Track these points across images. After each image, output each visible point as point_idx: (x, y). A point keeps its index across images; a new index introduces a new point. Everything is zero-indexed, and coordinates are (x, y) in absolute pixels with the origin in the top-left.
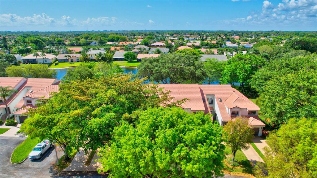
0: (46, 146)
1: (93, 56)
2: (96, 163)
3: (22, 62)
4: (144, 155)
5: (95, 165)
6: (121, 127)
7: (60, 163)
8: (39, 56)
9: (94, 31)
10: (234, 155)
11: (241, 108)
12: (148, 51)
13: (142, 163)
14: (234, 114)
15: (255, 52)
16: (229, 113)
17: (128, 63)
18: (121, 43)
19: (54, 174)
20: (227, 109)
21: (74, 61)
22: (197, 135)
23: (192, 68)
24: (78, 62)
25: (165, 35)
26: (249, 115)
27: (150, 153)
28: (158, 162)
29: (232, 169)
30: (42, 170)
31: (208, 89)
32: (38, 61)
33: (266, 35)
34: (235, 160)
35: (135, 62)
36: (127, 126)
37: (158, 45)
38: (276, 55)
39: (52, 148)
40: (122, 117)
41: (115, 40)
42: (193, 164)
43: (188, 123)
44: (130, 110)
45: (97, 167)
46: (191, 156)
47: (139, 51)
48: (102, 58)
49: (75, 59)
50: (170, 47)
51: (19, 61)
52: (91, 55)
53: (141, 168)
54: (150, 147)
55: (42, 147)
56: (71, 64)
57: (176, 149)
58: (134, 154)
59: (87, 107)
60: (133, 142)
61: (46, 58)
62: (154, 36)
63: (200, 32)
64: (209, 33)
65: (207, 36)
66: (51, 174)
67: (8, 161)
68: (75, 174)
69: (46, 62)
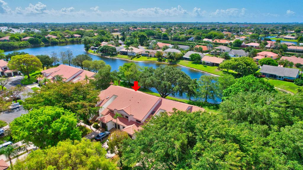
8: (129, 50)
18: (215, 40)
24: (155, 57)
32: (128, 54)
37: (253, 46)
41: (211, 37)
51: (118, 52)
52: (166, 53)
61: (134, 52)
62: (270, 33)
69: (133, 55)
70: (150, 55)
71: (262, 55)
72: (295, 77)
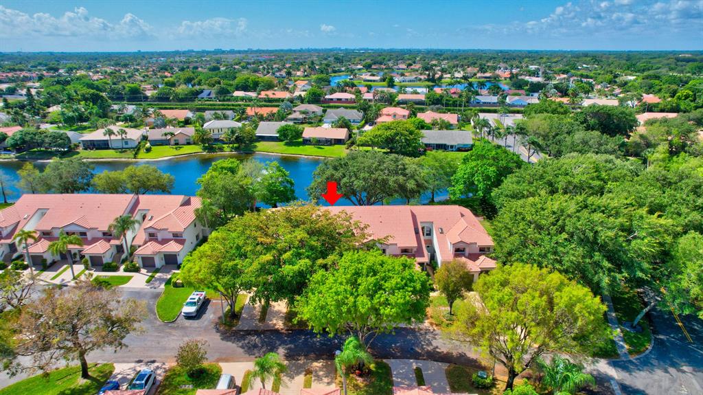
0: (199, 299)
1: (216, 132)
2: (271, 320)
3: (81, 145)
4: (346, 302)
5: (272, 322)
7: (225, 320)
8: (114, 134)
9: (193, 51)
10: (451, 307)
11: (468, 242)
12: (322, 116)
13: (344, 309)
14: (459, 251)
15: (519, 130)
16: (451, 250)
17: (286, 147)
18: (263, 93)
19: (221, 334)
20: (449, 244)
21: (180, 142)
22: (397, 283)
23: (401, 178)
24: (189, 144)
25: (354, 67)
26: (481, 252)
27: (352, 299)
30: (206, 330)
31: (425, 213)
32: (113, 145)
33: (567, 67)
34: (452, 313)
35: (298, 144)
37: (341, 99)
38: (554, 137)
39: (206, 302)
40: (316, 263)
41: (249, 86)
43: (389, 271)
44: (324, 254)
45: (275, 325)
46: (389, 302)
47: (305, 116)
48: (237, 137)
49: (182, 140)
50: (365, 108)
51: (75, 145)
52: (212, 131)
55: (195, 300)
56: (176, 149)
57: (377, 296)
59: (274, 252)
60: (335, 291)
61: (128, 138)
62: (330, 70)
63: (429, 56)
64: (448, 59)
65: (443, 71)
66: (219, 334)
67: (156, 319)
68: (249, 333)
69: (126, 146)
70: (175, 140)
71: (389, 115)
72: (472, 142)
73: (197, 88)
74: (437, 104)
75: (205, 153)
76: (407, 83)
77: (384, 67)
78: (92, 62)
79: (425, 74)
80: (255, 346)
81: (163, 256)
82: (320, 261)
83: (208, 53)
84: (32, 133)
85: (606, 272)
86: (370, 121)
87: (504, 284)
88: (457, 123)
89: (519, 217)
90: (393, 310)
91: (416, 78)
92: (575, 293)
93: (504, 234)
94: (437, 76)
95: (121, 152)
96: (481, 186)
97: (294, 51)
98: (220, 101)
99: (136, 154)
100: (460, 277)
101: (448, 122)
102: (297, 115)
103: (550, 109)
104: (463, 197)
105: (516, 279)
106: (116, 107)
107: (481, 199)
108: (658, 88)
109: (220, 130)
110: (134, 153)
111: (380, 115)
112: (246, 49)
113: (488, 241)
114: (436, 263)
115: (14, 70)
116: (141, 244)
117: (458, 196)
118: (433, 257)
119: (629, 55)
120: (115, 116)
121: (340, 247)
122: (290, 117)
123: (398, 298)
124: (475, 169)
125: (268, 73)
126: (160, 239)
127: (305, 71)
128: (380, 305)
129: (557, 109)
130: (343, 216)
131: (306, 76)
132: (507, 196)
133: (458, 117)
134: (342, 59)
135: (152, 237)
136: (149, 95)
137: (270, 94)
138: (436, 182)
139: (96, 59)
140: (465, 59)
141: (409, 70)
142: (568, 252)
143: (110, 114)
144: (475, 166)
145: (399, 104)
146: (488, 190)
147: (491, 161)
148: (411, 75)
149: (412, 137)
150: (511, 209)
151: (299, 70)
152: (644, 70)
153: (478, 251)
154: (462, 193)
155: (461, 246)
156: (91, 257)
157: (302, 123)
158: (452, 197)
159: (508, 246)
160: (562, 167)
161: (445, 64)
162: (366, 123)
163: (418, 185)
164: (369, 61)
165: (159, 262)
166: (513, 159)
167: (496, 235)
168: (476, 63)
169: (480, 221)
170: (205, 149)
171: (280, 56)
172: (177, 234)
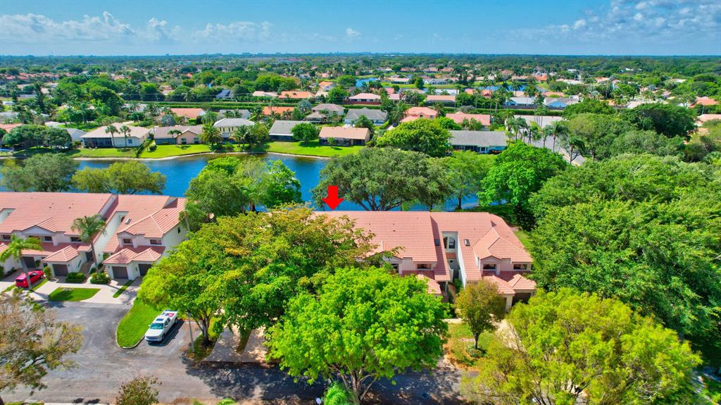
0: (169, 320)
1: (227, 131)
2: (253, 350)
3: (83, 143)
4: (329, 338)
5: (253, 352)
6: (299, 299)
7: (196, 348)
8: (117, 131)
9: (221, 55)
10: (477, 339)
11: (500, 258)
12: (343, 116)
13: (326, 348)
14: (488, 269)
15: (559, 131)
16: (478, 267)
17: (301, 148)
18: (284, 94)
19: (189, 366)
20: (477, 259)
21: (188, 141)
23: (421, 179)
24: (197, 143)
25: (382, 70)
26: (515, 270)
27: (336, 335)
28: (347, 347)
29: (472, 362)
30: (171, 359)
31: (448, 220)
32: (115, 143)
33: (609, 71)
34: (478, 347)
35: (314, 145)
36: (306, 297)
37: (365, 100)
38: (600, 138)
39: (178, 324)
40: (299, 282)
41: (270, 86)
42: (390, 350)
44: (310, 270)
45: (256, 355)
46: (387, 340)
47: (324, 116)
48: (248, 136)
49: (190, 139)
50: (389, 107)
51: (76, 143)
52: (222, 130)
53: (326, 353)
54: (337, 327)
55: (163, 322)
56: (182, 148)
57: (369, 330)
58: (316, 336)
59: (246, 266)
60: (315, 321)
61: (132, 136)
62: (357, 73)
63: (461, 60)
64: (481, 63)
65: (476, 73)
66: (185, 366)
67: (113, 343)
68: (222, 365)
69: (130, 145)
70: (182, 139)
71: (415, 115)
72: (506, 145)
73: (216, 88)
74: (468, 105)
75: (213, 153)
76: (437, 85)
77: (414, 70)
78: (117, 65)
79: (457, 76)
80: (227, 384)
81: (138, 266)
82: (304, 280)
83: (235, 56)
84: (31, 130)
85: (688, 304)
86: (393, 122)
87: (551, 317)
88: (489, 124)
89: (565, 228)
90: (392, 352)
91: (447, 80)
92: (653, 336)
93: (546, 250)
94: (469, 78)
95: (123, 151)
96: (516, 190)
97: (323, 55)
98: (238, 101)
99: (139, 153)
100: (489, 303)
101: (480, 123)
102: (317, 115)
103: (593, 109)
104: (495, 204)
105: (567, 312)
106: (128, 106)
107: (516, 207)
108: (712, 90)
109: (231, 129)
110: (137, 151)
111: (406, 115)
112: (275, 53)
113: (526, 257)
114: (461, 282)
115: (39, 71)
116: (113, 251)
117: (489, 202)
118: (456, 275)
119: (675, 59)
120: (125, 114)
121: (331, 262)
122: (308, 117)
123: (399, 335)
124: (509, 170)
125: (293, 74)
126: (135, 246)
127: (331, 73)
128: (375, 344)
129: (601, 109)
130: (343, 222)
131: (332, 78)
132: (548, 202)
133: (491, 119)
134: (370, 62)
135: (127, 243)
136: (166, 94)
137: (290, 94)
138: (463, 186)
139: (123, 62)
140: (499, 62)
141: (441, 73)
142: (634, 274)
143: (121, 113)
144: (510, 167)
145: (426, 105)
146: (525, 196)
147: (528, 162)
148: (442, 77)
149: (438, 137)
150: (556, 216)
151: (324, 72)
152: (694, 74)
153: (511, 269)
154: (493, 199)
155: (491, 262)
156: (54, 265)
157: (321, 123)
158: (482, 203)
159: (550, 265)
160: (616, 167)
161: (477, 67)
162: (390, 124)
163: (441, 188)
164: (399, 64)
165: (132, 273)
166: (555, 160)
167: (535, 250)
168: (510, 67)
169: (515, 232)
170: (213, 148)
171: (308, 59)
172: (155, 241)
